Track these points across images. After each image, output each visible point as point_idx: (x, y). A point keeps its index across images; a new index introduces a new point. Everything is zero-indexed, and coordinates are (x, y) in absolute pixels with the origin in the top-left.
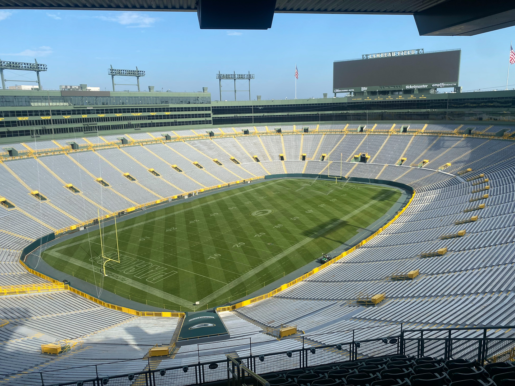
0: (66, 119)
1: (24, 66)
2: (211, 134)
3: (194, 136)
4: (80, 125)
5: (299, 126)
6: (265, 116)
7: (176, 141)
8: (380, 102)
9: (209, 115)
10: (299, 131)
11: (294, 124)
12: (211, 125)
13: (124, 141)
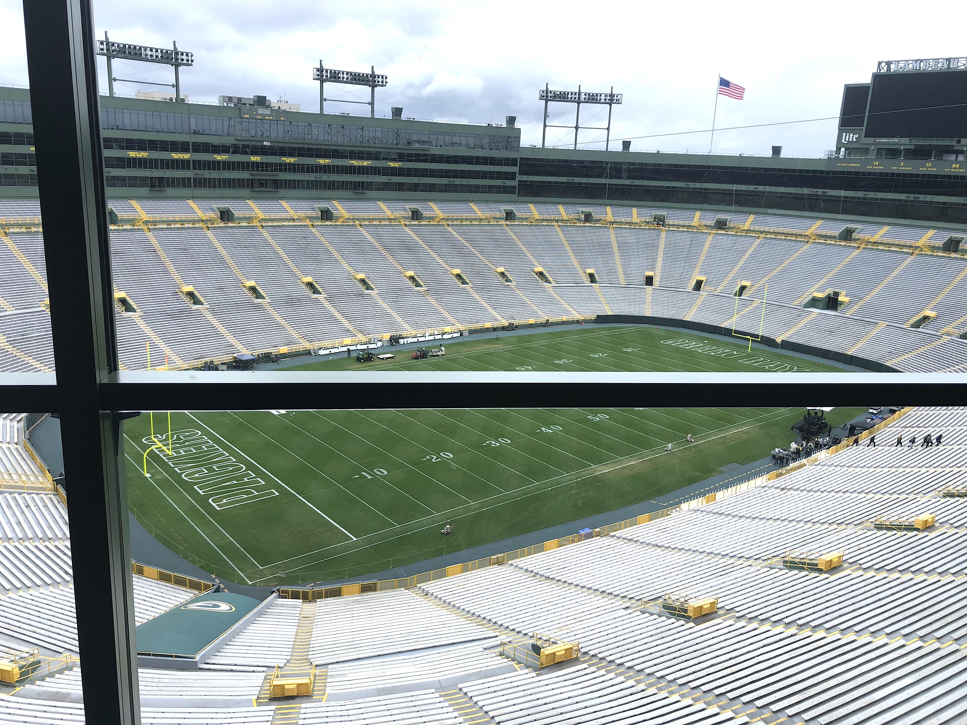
0: (219, 162)
1: (150, 53)
2: (510, 216)
3: (473, 216)
4: (245, 175)
5: (708, 214)
6: (635, 186)
7: (432, 223)
8: (905, 175)
9: (512, 176)
10: (706, 226)
11: (697, 210)
12: (514, 197)
13: (326, 215)
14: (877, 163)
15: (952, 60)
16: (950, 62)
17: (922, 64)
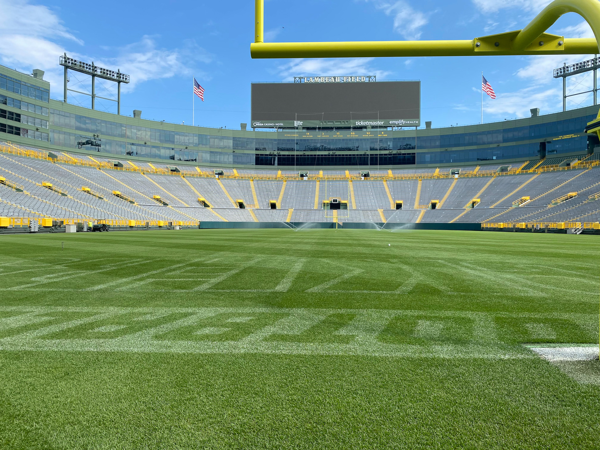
8: (326, 140)
11: (195, 165)
14: (308, 134)
15: (336, 78)
16: (335, 79)
17: (320, 79)
